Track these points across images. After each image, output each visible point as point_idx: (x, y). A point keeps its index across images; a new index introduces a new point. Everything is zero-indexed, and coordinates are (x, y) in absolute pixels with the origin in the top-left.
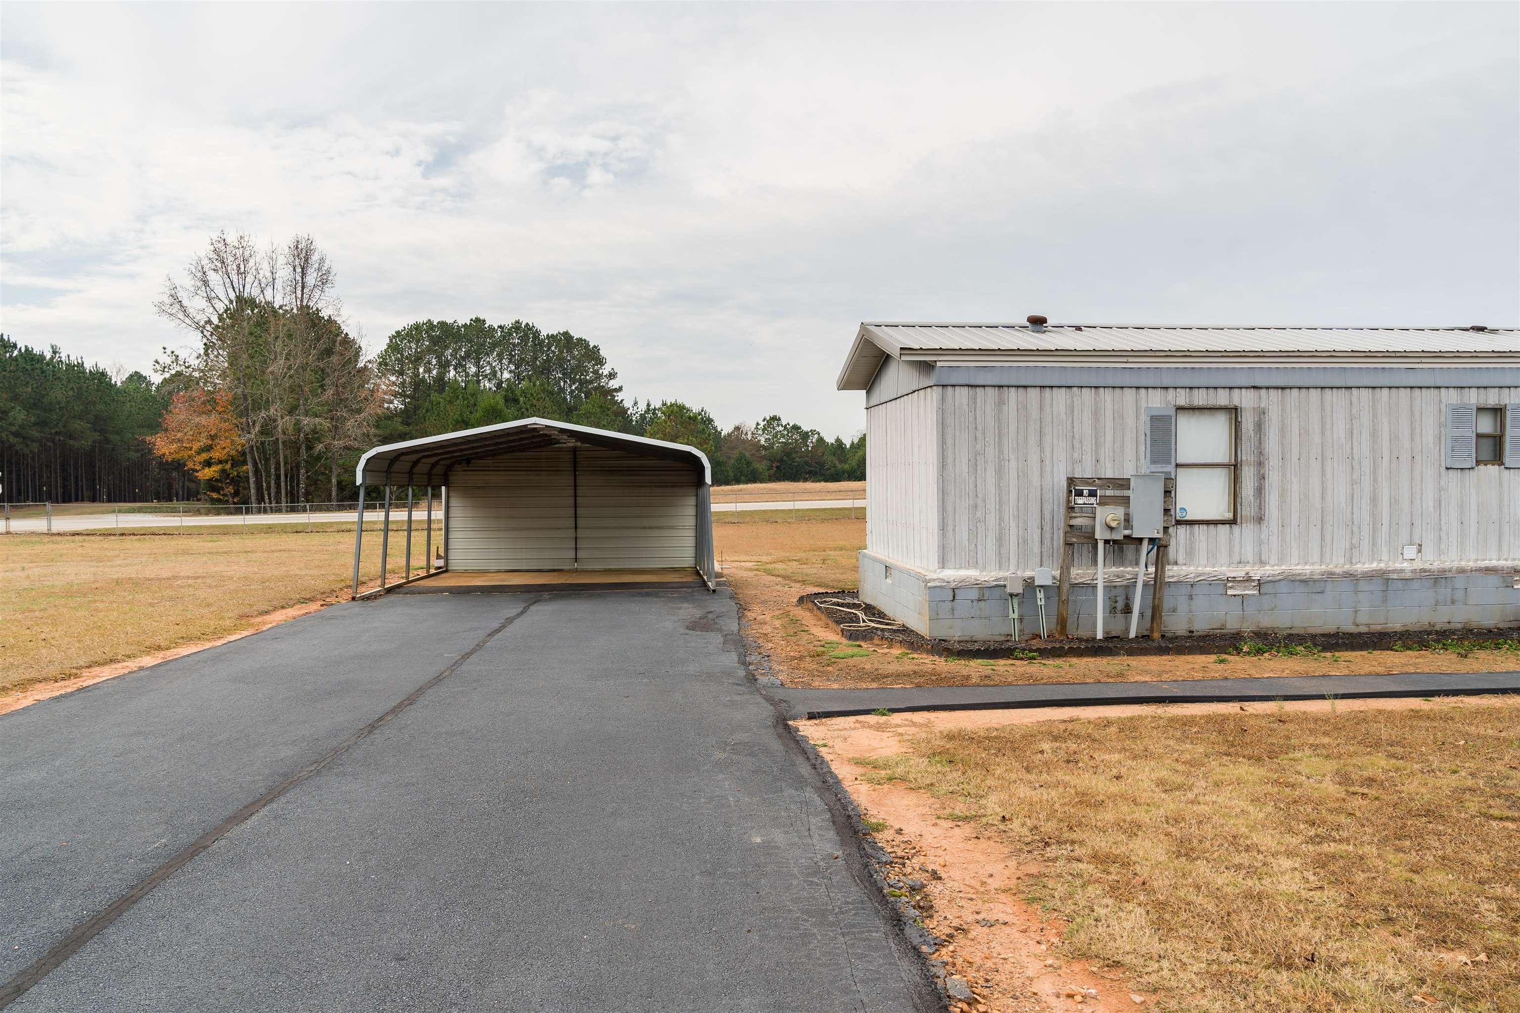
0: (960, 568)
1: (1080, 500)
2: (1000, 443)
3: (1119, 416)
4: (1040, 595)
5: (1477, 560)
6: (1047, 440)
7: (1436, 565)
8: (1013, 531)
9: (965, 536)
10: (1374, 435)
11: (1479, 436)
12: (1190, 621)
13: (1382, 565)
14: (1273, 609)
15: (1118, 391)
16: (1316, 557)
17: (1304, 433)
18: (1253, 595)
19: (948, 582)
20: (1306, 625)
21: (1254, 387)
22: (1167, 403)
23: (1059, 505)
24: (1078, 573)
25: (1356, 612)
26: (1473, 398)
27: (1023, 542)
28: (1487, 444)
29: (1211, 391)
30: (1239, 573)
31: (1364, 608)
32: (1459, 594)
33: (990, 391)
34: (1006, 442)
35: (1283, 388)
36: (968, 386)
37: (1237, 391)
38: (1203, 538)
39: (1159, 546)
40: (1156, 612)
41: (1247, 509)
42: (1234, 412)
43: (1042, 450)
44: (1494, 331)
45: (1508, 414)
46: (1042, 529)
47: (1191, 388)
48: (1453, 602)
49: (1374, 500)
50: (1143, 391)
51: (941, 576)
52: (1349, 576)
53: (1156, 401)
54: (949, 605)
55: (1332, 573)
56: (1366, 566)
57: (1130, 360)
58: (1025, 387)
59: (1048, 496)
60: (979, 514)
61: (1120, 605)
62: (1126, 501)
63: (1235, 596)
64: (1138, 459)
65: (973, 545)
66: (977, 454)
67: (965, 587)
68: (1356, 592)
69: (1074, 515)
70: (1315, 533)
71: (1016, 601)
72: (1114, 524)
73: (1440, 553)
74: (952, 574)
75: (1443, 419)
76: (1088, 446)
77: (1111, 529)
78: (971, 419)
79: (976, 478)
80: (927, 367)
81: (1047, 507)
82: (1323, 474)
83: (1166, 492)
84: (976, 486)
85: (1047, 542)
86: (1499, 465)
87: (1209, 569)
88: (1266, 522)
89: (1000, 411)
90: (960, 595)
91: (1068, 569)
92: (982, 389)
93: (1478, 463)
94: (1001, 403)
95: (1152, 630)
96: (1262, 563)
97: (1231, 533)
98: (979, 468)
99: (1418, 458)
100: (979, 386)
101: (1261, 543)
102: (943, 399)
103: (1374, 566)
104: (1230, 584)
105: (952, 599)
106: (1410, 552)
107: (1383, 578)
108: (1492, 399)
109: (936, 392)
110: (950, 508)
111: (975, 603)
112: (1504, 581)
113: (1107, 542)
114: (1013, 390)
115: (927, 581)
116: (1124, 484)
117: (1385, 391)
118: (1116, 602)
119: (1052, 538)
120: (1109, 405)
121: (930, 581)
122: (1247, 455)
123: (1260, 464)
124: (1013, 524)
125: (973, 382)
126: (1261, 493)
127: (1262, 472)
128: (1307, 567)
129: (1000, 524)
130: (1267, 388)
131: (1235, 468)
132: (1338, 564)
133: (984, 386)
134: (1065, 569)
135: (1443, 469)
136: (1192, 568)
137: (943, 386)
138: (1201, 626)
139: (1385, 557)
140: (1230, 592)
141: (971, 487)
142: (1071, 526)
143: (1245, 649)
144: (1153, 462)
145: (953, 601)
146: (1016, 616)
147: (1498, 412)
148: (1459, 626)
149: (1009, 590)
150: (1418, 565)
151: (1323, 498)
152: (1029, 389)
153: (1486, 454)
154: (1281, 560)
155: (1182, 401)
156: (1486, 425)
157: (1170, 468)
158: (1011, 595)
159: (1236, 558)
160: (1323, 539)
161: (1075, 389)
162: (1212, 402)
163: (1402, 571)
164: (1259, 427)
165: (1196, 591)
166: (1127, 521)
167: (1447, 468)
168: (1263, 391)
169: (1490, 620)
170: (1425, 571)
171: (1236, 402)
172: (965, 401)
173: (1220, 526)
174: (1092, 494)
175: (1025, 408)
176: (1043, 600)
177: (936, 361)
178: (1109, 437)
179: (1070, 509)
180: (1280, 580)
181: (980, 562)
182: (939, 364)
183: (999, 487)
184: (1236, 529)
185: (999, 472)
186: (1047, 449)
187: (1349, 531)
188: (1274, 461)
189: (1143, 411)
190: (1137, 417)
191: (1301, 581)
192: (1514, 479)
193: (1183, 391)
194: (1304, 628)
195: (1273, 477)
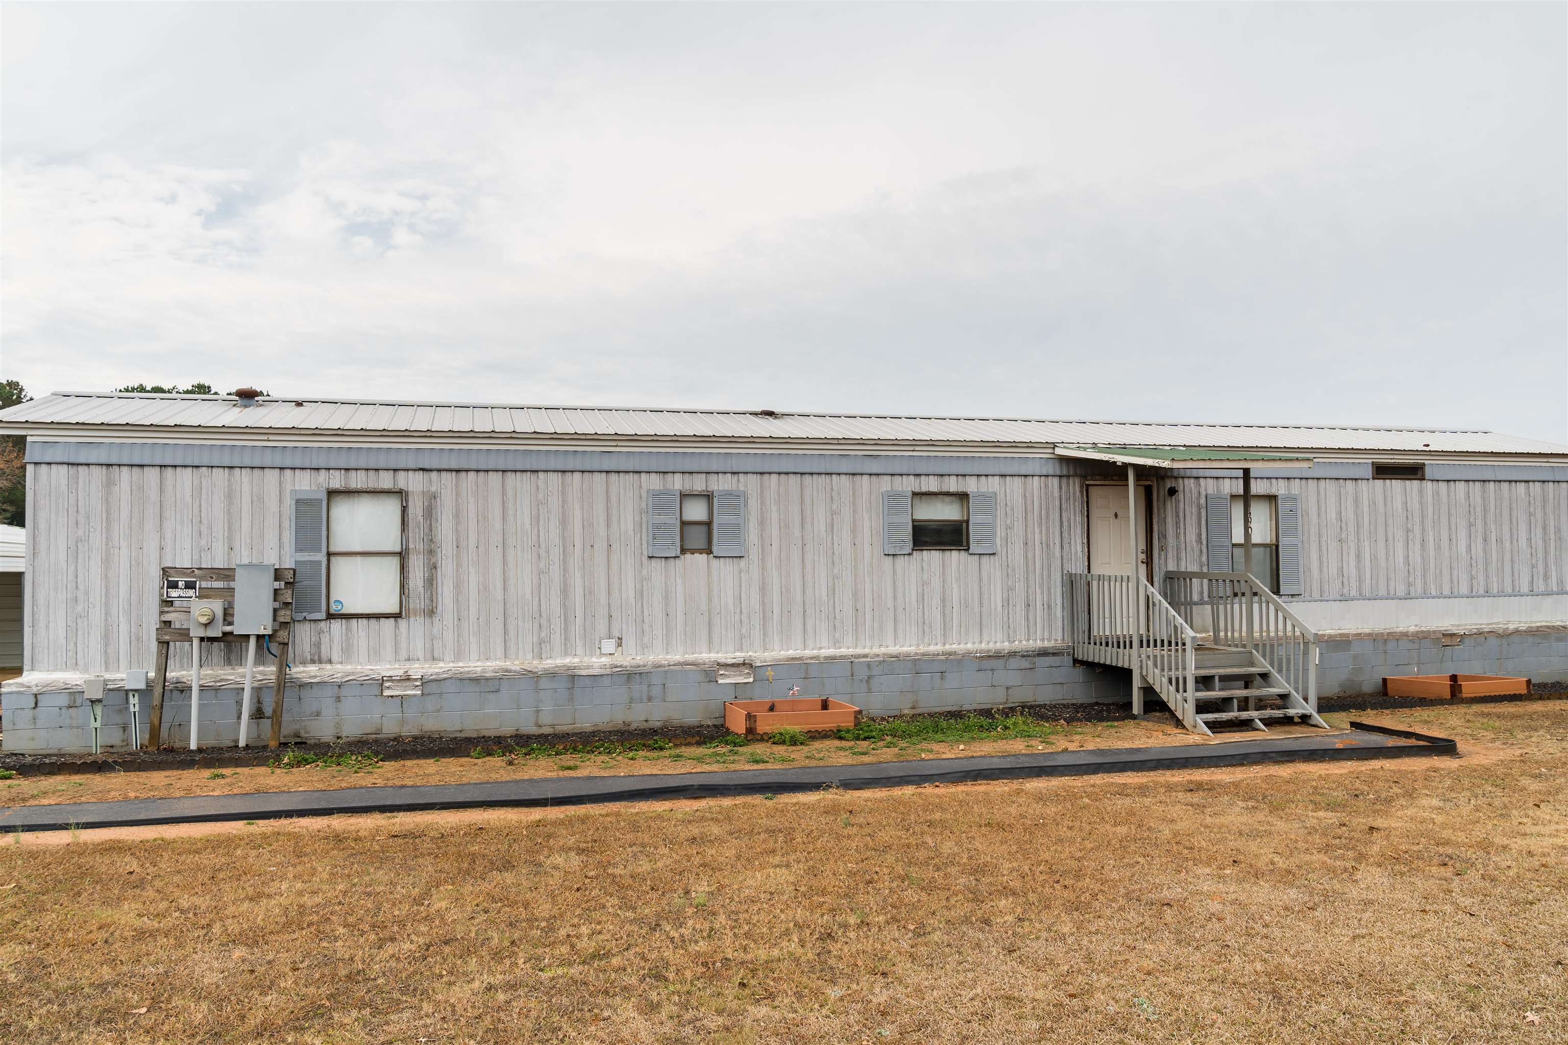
0: (55, 670)
1: (173, 593)
2: (108, 529)
3: (258, 500)
4: (130, 700)
5: (679, 654)
6: (168, 525)
7: (635, 660)
8: (124, 627)
9: (62, 633)
10: (564, 522)
11: (684, 523)
12: (338, 725)
14: (438, 711)
15: (257, 471)
16: (500, 651)
17: (483, 519)
18: (415, 696)
19: (29, 687)
20: (478, 728)
21: (423, 470)
22: (319, 486)
25: (538, 712)
26: (677, 483)
28: (694, 532)
29: (371, 473)
30: (401, 671)
31: (547, 708)
32: (655, 691)
33: (95, 470)
34: (116, 527)
35: (458, 471)
36: (68, 464)
37: (402, 474)
38: (362, 634)
40: (273, 717)
41: (417, 601)
42: (400, 494)
43: (162, 537)
44: (781, 416)
45: (718, 500)
47: (347, 470)
48: (650, 699)
49: (565, 591)
50: (287, 472)
51: (25, 679)
52: (528, 673)
53: (304, 483)
54: (30, 713)
55: (508, 671)
57: (271, 437)
58: (141, 466)
60: (79, 609)
61: (255, 710)
62: (229, 593)
63: (392, 697)
64: (281, 547)
65: (72, 644)
66: (79, 540)
67: (51, 693)
68: (537, 690)
69: (165, 609)
70: (498, 625)
71: (98, 709)
73: (642, 647)
74: (39, 678)
75: (644, 505)
77: (208, 625)
78: (72, 501)
79: (76, 567)
82: (505, 563)
84: (76, 577)
86: (708, 554)
87: (363, 668)
88: (438, 615)
89: (109, 493)
90: (43, 700)
91: (161, 670)
92: (86, 468)
93: (683, 551)
94: (109, 484)
95: (266, 737)
96: (431, 660)
97: (397, 627)
98: (80, 557)
99: (615, 546)
100: (82, 464)
101: (432, 638)
102: (35, 479)
103: (567, 661)
104: (387, 684)
105: (33, 705)
106: (609, 646)
108: (698, 484)
111: (64, 710)
112: (707, 677)
113: (202, 639)
114: (125, 469)
117: (577, 476)
118: (254, 706)
120: (246, 487)
122: (416, 543)
123: (431, 552)
124: (123, 620)
125: (72, 460)
126: (432, 584)
127: (433, 561)
128: (485, 664)
129: (107, 620)
130: (439, 471)
131: (402, 556)
133: (88, 465)
134: (158, 671)
135: (645, 559)
136: (341, 668)
137: (35, 463)
138: (352, 730)
140: (387, 693)
141: (71, 577)
142: (164, 622)
144: (299, 550)
145: (34, 708)
146: (98, 725)
147: (705, 498)
148: (658, 724)
149: (86, 695)
150: (612, 662)
151: (505, 589)
152: (145, 469)
153: (693, 542)
154: (458, 657)
155: (336, 484)
156: (691, 512)
157: (320, 557)
158: (92, 701)
159: (403, 655)
160: (506, 633)
161: (204, 469)
162: (372, 485)
164: (429, 512)
165: (344, 692)
166: (227, 616)
167: (649, 558)
168: (434, 475)
169: (692, 717)
170: (620, 666)
171: (402, 485)
172: (64, 482)
173: (382, 620)
174: (190, 586)
175: (141, 489)
176: (137, 706)
177: (26, 436)
178: (246, 523)
179: (163, 603)
180: (445, 679)
182: (29, 439)
183: (106, 578)
184: (402, 623)
185: (107, 561)
186: (169, 535)
187: (536, 625)
188: (446, 550)
189: (288, 493)
190: (281, 501)
191: (470, 679)
192: (724, 570)
193: (338, 472)
194: (477, 730)
195: (447, 568)
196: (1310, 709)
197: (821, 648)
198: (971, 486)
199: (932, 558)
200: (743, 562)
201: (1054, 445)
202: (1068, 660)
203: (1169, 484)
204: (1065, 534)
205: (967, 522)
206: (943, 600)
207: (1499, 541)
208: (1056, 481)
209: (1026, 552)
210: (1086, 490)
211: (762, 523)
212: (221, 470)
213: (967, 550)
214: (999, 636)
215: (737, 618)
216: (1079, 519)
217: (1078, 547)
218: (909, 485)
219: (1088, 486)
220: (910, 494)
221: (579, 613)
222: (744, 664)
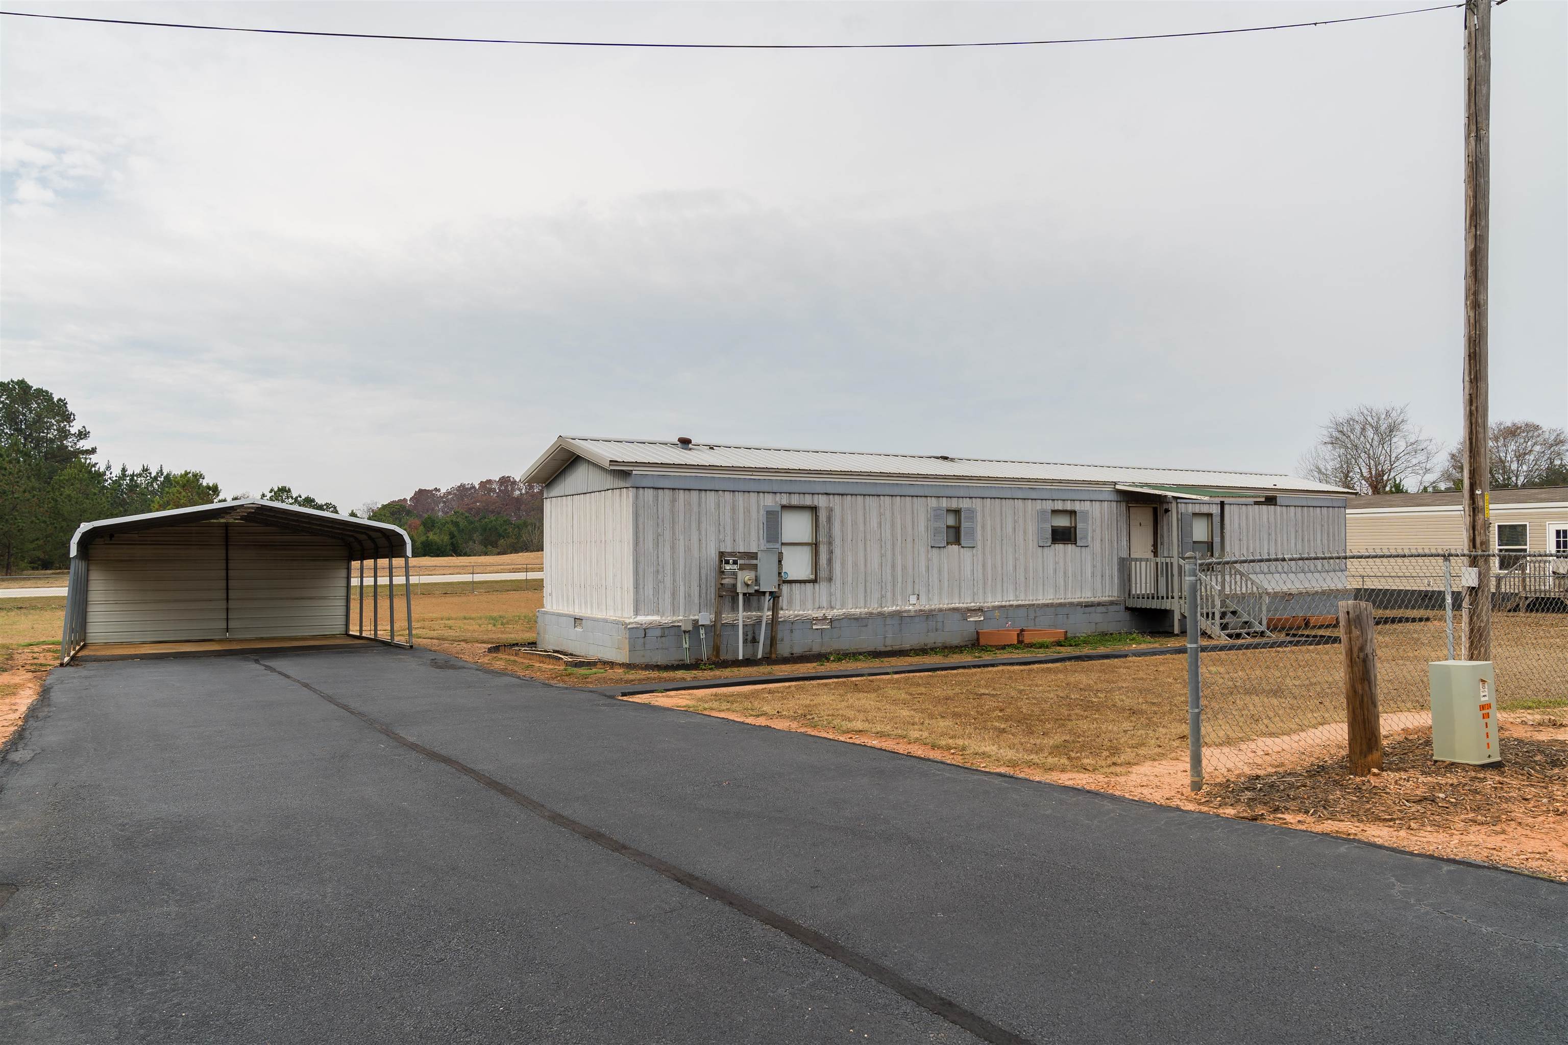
0: (648, 615)
1: (728, 567)
2: (673, 528)
3: (747, 511)
4: (702, 631)
5: (948, 604)
6: (703, 526)
7: (927, 607)
8: (682, 588)
9: (651, 592)
10: (893, 525)
11: (948, 527)
12: (791, 647)
13: (898, 608)
14: (839, 638)
15: (746, 494)
16: (862, 604)
17: (855, 523)
18: (828, 629)
19: (642, 624)
20: (857, 647)
21: (826, 494)
22: (776, 502)
23: (711, 570)
24: (727, 618)
25: (885, 638)
26: (944, 503)
27: (688, 596)
28: (952, 531)
29: (802, 496)
30: (819, 614)
31: (890, 635)
32: (940, 625)
33: (667, 491)
34: (677, 527)
35: (842, 495)
36: (653, 488)
37: (816, 496)
38: (798, 592)
39: (775, 596)
40: (773, 641)
41: (823, 574)
42: (814, 509)
43: (700, 534)
44: (952, 460)
45: (962, 513)
46: (700, 587)
47: (790, 493)
49: (893, 566)
50: (761, 494)
51: (636, 620)
52: (881, 614)
53: (769, 501)
54: (642, 640)
55: (871, 613)
56: (890, 608)
57: (754, 473)
58: (689, 490)
59: (704, 564)
60: (660, 577)
61: (750, 637)
62: (755, 567)
63: (817, 629)
64: (759, 540)
65: (656, 599)
66: (658, 535)
67: (652, 628)
68: (885, 625)
69: (724, 576)
70: (861, 587)
71: (687, 635)
72: (749, 582)
73: (929, 599)
74: (643, 619)
75: (929, 516)
76: (729, 531)
77: (748, 585)
78: (655, 511)
79: (658, 551)
80: (625, 474)
81: (703, 572)
82: (865, 550)
83: (779, 561)
84: (658, 558)
85: (703, 595)
86: (959, 545)
87: (801, 612)
88: (834, 581)
89: (673, 506)
90: (649, 633)
91: (721, 613)
92: (662, 490)
93: (948, 544)
94: (674, 501)
95: (771, 653)
96: (832, 608)
97: (814, 588)
98: (660, 545)
99: (916, 540)
100: (660, 488)
101: (831, 595)
102: (637, 497)
103: (894, 608)
104: (814, 622)
106: (913, 599)
107: (898, 615)
108: (954, 504)
109: (632, 492)
110: (641, 573)
111: (659, 638)
112: (962, 617)
113: (744, 594)
114: (681, 492)
115: (627, 624)
116: (754, 556)
117: (898, 498)
118: (747, 635)
119: (706, 593)
120: (741, 503)
121: (630, 624)
122: (822, 538)
123: (830, 543)
124: (682, 584)
125: (656, 486)
126: (830, 563)
127: (831, 548)
128: (857, 610)
129: (673, 584)
130: (834, 494)
131: (815, 546)
132: (874, 608)
133: (663, 489)
134: (718, 614)
135: (929, 547)
136: (791, 612)
137: (636, 487)
138: (798, 650)
139: (900, 603)
140: (814, 627)
141: (655, 557)
142: (722, 584)
143: (832, 658)
144: (768, 541)
145: (644, 637)
146: (687, 646)
147: (957, 512)
148: (940, 645)
149: (683, 628)
150: (917, 607)
151: (865, 565)
152: (692, 491)
153: (952, 539)
154: (843, 606)
155: (785, 502)
156: (951, 521)
157: (778, 546)
158: (685, 632)
159: (817, 605)
160: (866, 592)
161: (720, 492)
162: (802, 503)
163: (909, 611)
164: (829, 519)
165: (795, 626)
166: (757, 581)
167: (932, 547)
168: (831, 497)
169: (955, 641)
170: (921, 611)
171: (816, 503)
172: (651, 499)
173: (807, 584)
174: (735, 563)
175: (690, 504)
176: (704, 635)
177: (632, 470)
178: (741, 525)
179: (722, 572)
180: (843, 619)
181: (661, 610)
182: (633, 472)
183: (672, 558)
184: (817, 586)
185: (673, 548)
186: (703, 533)
187: (880, 586)
188: (837, 542)
189: (761, 508)
190: (758, 512)
191: (855, 619)
192: (966, 554)
193: (785, 494)
194: (857, 649)
195: (837, 552)
196: (1263, 628)
197: (1010, 601)
198: (1077, 506)
199: (1060, 547)
200: (975, 549)
201: (1115, 483)
202: (1122, 607)
203: (1165, 506)
204: (1119, 535)
205: (1075, 528)
206: (1065, 573)
207: (1309, 541)
208: (1115, 503)
209: (1102, 545)
210: (1128, 508)
211: (983, 527)
212: (729, 492)
213: (1076, 544)
214: (1089, 593)
215: (972, 583)
216: (1125, 526)
217: (1124, 543)
218: (1049, 506)
219: (1129, 507)
220: (1050, 511)
221: (900, 580)
222: (979, 610)
